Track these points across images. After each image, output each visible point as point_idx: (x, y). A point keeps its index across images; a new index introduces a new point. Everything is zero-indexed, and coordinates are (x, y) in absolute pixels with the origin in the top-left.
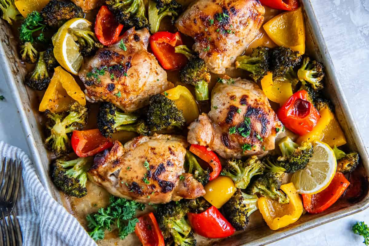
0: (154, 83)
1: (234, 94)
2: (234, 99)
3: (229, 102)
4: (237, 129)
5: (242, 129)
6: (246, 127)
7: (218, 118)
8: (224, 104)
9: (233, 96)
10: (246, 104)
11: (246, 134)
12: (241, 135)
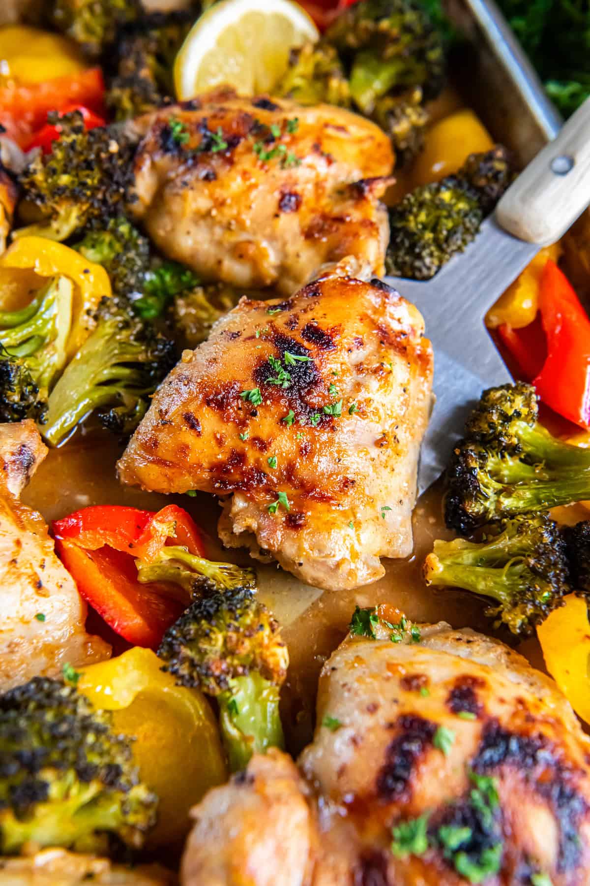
0: (20, 630)
1: (418, 669)
2: (418, 688)
3: (396, 701)
4: (433, 831)
5: (457, 836)
6: (478, 827)
7: (342, 771)
8: (373, 709)
9: (417, 677)
10: (479, 713)
11: (480, 864)
12: (451, 865)
